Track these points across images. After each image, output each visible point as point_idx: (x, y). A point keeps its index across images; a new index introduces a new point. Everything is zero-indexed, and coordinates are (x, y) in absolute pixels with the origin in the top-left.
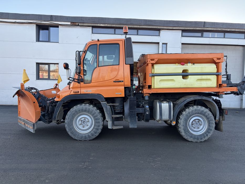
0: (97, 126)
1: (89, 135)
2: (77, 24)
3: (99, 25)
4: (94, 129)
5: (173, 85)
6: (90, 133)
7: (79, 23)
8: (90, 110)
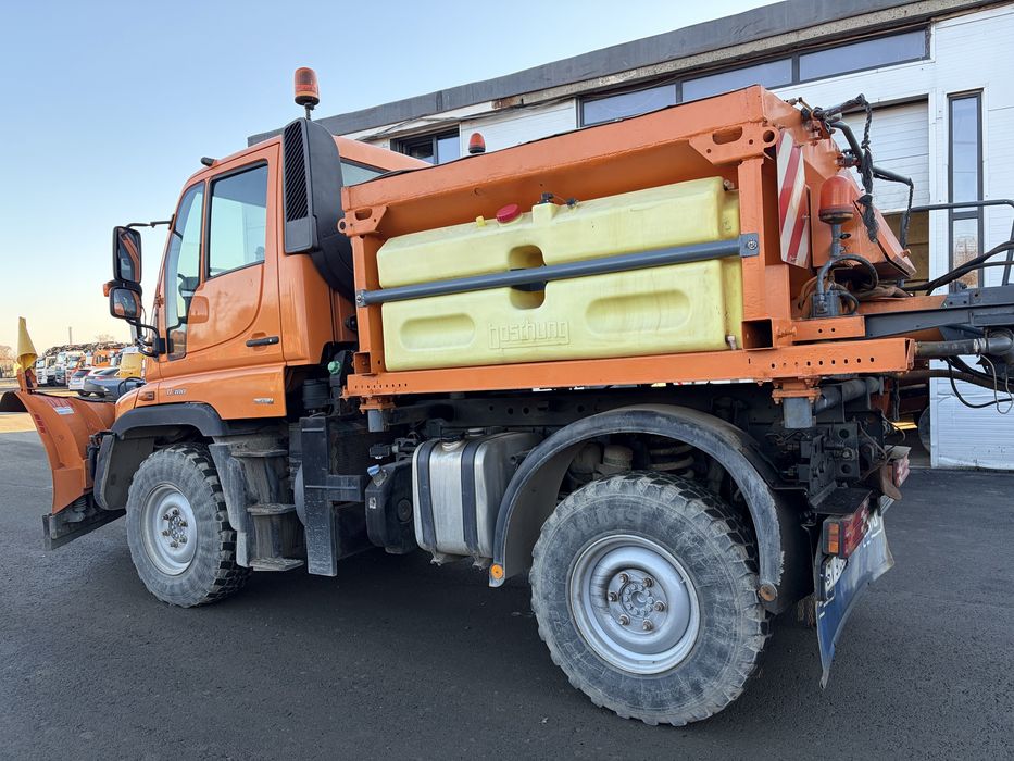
1: (182, 584)
2: (517, 101)
3: (600, 83)
5: (465, 347)
6: (186, 575)
7: (524, 97)
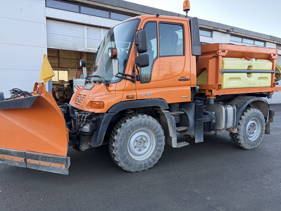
0: (159, 146)
1: (149, 162)
4: (156, 152)
5: (239, 84)
6: (151, 158)
8: (150, 123)
